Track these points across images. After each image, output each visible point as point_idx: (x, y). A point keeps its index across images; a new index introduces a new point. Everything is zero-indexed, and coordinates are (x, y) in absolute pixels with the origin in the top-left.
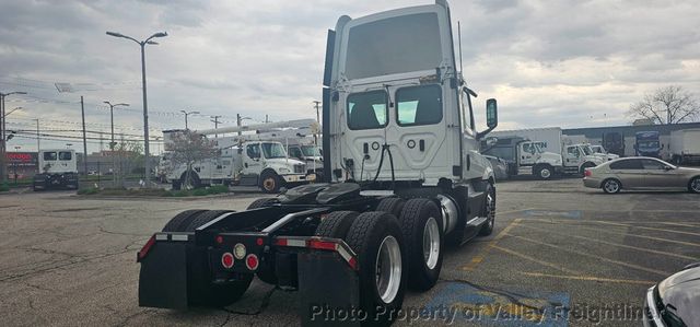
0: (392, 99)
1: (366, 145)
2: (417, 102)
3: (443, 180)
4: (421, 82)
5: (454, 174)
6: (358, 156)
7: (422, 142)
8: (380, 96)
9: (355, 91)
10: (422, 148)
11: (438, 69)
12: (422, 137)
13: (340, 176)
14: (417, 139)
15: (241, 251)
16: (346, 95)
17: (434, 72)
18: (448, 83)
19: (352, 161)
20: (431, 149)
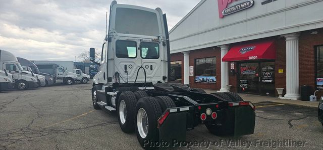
0: (138, 46)
1: (126, 66)
2: (147, 49)
3: (159, 82)
4: (152, 41)
5: (163, 80)
6: (121, 72)
7: (151, 66)
8: (133, 44)
9: (121, 39)
10: (151, 69)
11: (159, 37)
12: (151, 64)
13: (111, 81)
14: (150, 65)
15: (208, 112)
16: (116, 40)
17: (157, 38)
18: (162, 43)
19: (118, 74)
20: (155, 69)
